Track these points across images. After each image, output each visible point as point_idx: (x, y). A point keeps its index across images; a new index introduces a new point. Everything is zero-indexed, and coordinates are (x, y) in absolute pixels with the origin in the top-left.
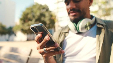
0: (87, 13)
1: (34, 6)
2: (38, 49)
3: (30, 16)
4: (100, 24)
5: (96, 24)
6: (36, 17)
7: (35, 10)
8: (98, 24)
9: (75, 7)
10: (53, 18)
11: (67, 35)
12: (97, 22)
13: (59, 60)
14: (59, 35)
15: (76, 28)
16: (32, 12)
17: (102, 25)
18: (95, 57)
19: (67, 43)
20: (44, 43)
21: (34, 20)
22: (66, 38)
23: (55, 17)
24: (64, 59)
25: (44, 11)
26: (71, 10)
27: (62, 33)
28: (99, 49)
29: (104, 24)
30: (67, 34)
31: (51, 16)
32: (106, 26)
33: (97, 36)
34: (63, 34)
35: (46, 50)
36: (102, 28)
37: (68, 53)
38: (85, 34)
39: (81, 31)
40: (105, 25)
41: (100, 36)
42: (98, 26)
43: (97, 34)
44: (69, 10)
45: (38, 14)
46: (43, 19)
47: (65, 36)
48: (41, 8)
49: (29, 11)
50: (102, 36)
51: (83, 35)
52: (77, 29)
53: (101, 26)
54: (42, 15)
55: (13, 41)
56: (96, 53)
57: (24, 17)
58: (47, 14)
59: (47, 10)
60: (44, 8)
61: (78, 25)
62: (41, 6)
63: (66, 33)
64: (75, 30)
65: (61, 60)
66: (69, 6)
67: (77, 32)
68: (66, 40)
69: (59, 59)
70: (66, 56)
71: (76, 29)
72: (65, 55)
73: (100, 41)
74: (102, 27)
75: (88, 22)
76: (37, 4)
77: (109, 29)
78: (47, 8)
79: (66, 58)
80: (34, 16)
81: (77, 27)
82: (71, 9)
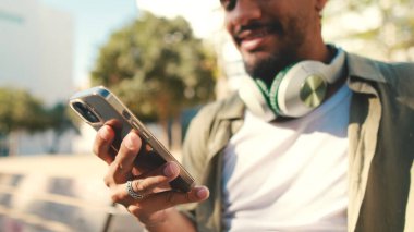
0: (309, 37)
1: (139, 25)
2: (108, 185)
3: (125, 62)
4: (362, 80)
5: (348, 81)
6: (148, 65)
7: (141, 38)
8: (355, 79)
9: (257, 14)
10: (208, 64)
11: (238, 130)
12: (351, 73)
13: (209, 225)
14: (207, 127)
15: (268, 99)
16: (133, 45)
17: (373, 84)
18: (344, 214)
19: (236, 157)
20: (124, 161)
21: (139, 76)
22: (233, 140)
23: (215, 60)
24: (226, 221)
25: (176, 39)
26: (244, 28)
27: (221, 121)
28: (360, 181)
29: (380, 78)
30: (236, 124)
31: (201, 57)
32: (388, 85)
33: (352, 128)
34: (224, 124)
35: (135, 188)
36: (372, 96)
37: (239, 196)
38: (304, 124)
39: (285, 112)
40: (383, 83)
41: (364, 126)
42: (355, 87)
43: (351, 121)
44: (238, 28)
45: (153, 51)
46: (171, 69)
47: (230, 134)
48: (164, 30)
49: (122, 44)
50: (371, 126)
51: (295, 128)
52: (273, 104)
53: (366, 89)
54: (169, 55)
55: (69, 152)
56: (346, 194)
57: (104, 66)
58: (186, 52)
59: (187, 36)
60: (173, 31)
61: (273, 88)
62: (163, 21)
63: (232, 120)
64: (263, 106)
65: (213, 225)
66: (236, 14)
67: (271, 116)
68: (234, 147)
69: (206, 221)
70: (231, 209)
71: (268, 104)
72: (229, 205)
73: (363, 149)
74: (371, 90)
75: (314, 75)
76: (149, 16)
77: (400, 99)
78: (185, 31)
79: (232, 216)
80: (139, 62)
81: (272, 95)
82: (245, 23)
